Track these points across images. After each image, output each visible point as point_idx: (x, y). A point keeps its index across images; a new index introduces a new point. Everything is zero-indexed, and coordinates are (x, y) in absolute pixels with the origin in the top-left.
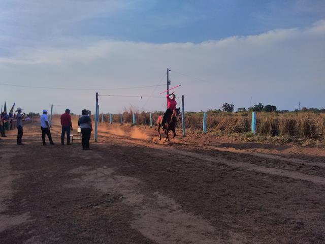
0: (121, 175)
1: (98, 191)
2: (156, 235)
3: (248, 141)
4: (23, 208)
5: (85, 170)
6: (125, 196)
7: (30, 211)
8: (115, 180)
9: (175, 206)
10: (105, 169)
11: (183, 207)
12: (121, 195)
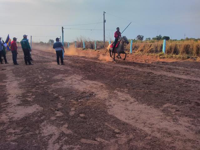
0: (88, 80)
1: (77, 90)
2: (128, 119)
3: (161, 58)
4: (31, 102)
5: (63, 77)
6: (96, 93)
7: (36, 103)
8: (85, 83)
9: (132, 100)
10: (76, 76)
11: (137, 100)
12: (94, 93)
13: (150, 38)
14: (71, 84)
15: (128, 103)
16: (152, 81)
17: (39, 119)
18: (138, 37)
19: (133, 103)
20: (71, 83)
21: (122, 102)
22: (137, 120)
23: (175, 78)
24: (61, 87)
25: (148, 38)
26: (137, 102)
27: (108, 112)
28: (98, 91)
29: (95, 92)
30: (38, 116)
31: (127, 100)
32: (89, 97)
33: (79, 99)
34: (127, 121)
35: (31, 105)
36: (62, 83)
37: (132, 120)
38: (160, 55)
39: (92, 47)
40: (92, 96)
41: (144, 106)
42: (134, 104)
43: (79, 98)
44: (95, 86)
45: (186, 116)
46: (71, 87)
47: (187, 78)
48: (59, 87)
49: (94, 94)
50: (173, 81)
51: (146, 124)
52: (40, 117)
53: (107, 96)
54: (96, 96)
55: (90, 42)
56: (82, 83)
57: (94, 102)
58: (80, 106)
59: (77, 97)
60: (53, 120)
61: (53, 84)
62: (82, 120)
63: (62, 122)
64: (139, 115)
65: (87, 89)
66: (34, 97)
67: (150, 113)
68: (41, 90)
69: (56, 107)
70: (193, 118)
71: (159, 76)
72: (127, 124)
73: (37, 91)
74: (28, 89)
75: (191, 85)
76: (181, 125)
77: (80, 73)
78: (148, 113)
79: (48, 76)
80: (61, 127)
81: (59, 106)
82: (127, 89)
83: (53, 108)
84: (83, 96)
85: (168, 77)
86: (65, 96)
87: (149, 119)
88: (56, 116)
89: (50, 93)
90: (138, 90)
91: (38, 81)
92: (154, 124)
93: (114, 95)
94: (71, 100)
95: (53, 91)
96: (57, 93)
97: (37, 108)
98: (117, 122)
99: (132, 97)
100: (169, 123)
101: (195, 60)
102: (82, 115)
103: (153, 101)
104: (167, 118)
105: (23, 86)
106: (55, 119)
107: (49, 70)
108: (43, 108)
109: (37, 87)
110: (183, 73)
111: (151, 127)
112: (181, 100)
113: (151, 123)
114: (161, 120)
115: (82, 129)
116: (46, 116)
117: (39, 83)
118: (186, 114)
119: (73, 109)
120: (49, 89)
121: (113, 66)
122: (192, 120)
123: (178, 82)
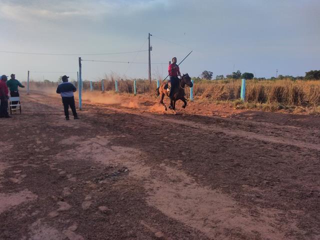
0: (118, 146)
1: (98, 164)
2: (179, 214)
3: (238, 108)
4: (18, 185)
5: (77, 141)
6: (130, 169)
7: (27, 187)
8: (113, 151)
9: (188, 179)
10: (99, 139)
11: (196, 180)
12: (126, 168)
13: (223, 76)
14: (89, 153)
15: (180, 185)
16: (222, 147)
17: (29, 216)
18: (204, 73)
19: (189, 184)
20: (89, 151)
21: (171, 183)
22: (193, 215)
23: (259, 141)
24: (71, 159)
25: (220, 76)
26: (195, 184)
27: (148, 201)
28: (133, 165)
29: (129, 166)
30: (28, 210)
31: (180, 181)
32: (118, 175)
33: (101, 180)
34: (177, 217)
35: (17, 191)
36: (74, 151)
37: (185, 216)
38: (237, 104)
39: (130, 90)
40: (122, 173)
41: (207, 190)
42: (189, 186)
43: (100, 178)
44: (129, 156)
45: (273, 206)
46: (89, 158)
47: (278, 142)
48: (68, 159)
49: (126, 170)
50: (255, 146)
51: (207, 220)
52: (30, 212)
53: (147, 174)
54: (130, 174)
55: (127, 82)
56: (107, 150)
57: (126, 183)
58: (101, 191)
59: (98, 176)
60: (53, 218)
61: (58, 154)
62: (102, 216)
63: (68, 221)
64: (197, 205)
65: (116, 161)
66: (23, 176)
67: (215, 202)
68: (37, 164)
69: (60, 194)
70: (283, 209)
71: (233, 138)
72: (177, 223)
73: (30, 165)
74: (16, 162)
75: (282, 153)
76: (263, 221)
77: (107, 134)
78: (211, 203)
79: (52, 140)
80: (65, 231)
81: (66, 192)
82: (182, 161)
83: (55, 196)
84: (107, 174)
85: (249, 141)
86: (78, 175)
87: (214, 212)
88: (58, 210)
89: (52, 169)
90: (198, 163)
91: (35, 148)
92: (220, 221)
93: (159, 172)
94: (87, 182)
95: (57, 166)
96: (63, 169)
97: (28, 196)
98: (160, 218)
99: (188, 174)
100: (245, 218)
101: (291, 111)
102: (103, 208)
103: (221, 181)
104: (242, 209)
105: (8, 156)
106: (56, 215)
107: (55, 128)
108: (37, 196)
109: (31, 159)
110: (271, 134)
111: (214, 227)
112: (265, 180)
113: (215, 220)
114: (232, 214)
115: (100, 233)
116: (42, 210)
117: (36, 152)
118: (272, 203)
119: (88, 197)
120: (51, 162)
121: (163, 122)
122: (281, 212)
123: (263, 148)
